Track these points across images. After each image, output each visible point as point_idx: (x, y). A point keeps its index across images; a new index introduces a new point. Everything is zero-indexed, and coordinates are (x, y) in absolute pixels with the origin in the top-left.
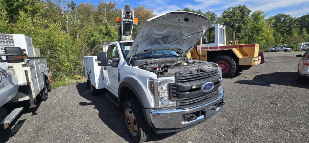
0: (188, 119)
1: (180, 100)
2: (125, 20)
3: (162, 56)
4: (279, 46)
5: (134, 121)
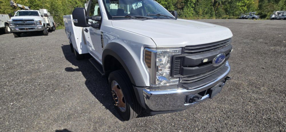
0: (191, 99)
1: (184, 77)
3: (156, 17)
4: (250, 13)
5: (122, 98)
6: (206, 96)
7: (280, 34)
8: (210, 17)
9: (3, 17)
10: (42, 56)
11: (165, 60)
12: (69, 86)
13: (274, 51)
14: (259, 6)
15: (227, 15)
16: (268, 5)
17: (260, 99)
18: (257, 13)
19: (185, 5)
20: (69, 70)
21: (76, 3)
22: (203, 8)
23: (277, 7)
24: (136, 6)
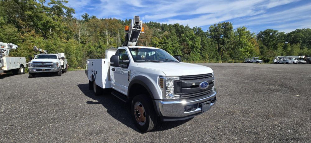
0: (188, 109)
1: (183, 94)
2: (134, 29)
3: (165, 61)
4: (253, 58)
5: (143, 113)
6: (199, 109)
7: (277, 76)
8: (217, 61)
9: (21, 60)
10: (62, 93)
11: (171, 83)
12: (94, 113)
13: (269, 89)
14: (260, 52)
15: (232, 59)
16: (268, 51)
17: (247, 121)
18: (260, 58)
19: (191, 50)
20: (89, 103)
21: (90, 48)
22: (209, 53)
23: (277, 52)
24: (151, 53)
